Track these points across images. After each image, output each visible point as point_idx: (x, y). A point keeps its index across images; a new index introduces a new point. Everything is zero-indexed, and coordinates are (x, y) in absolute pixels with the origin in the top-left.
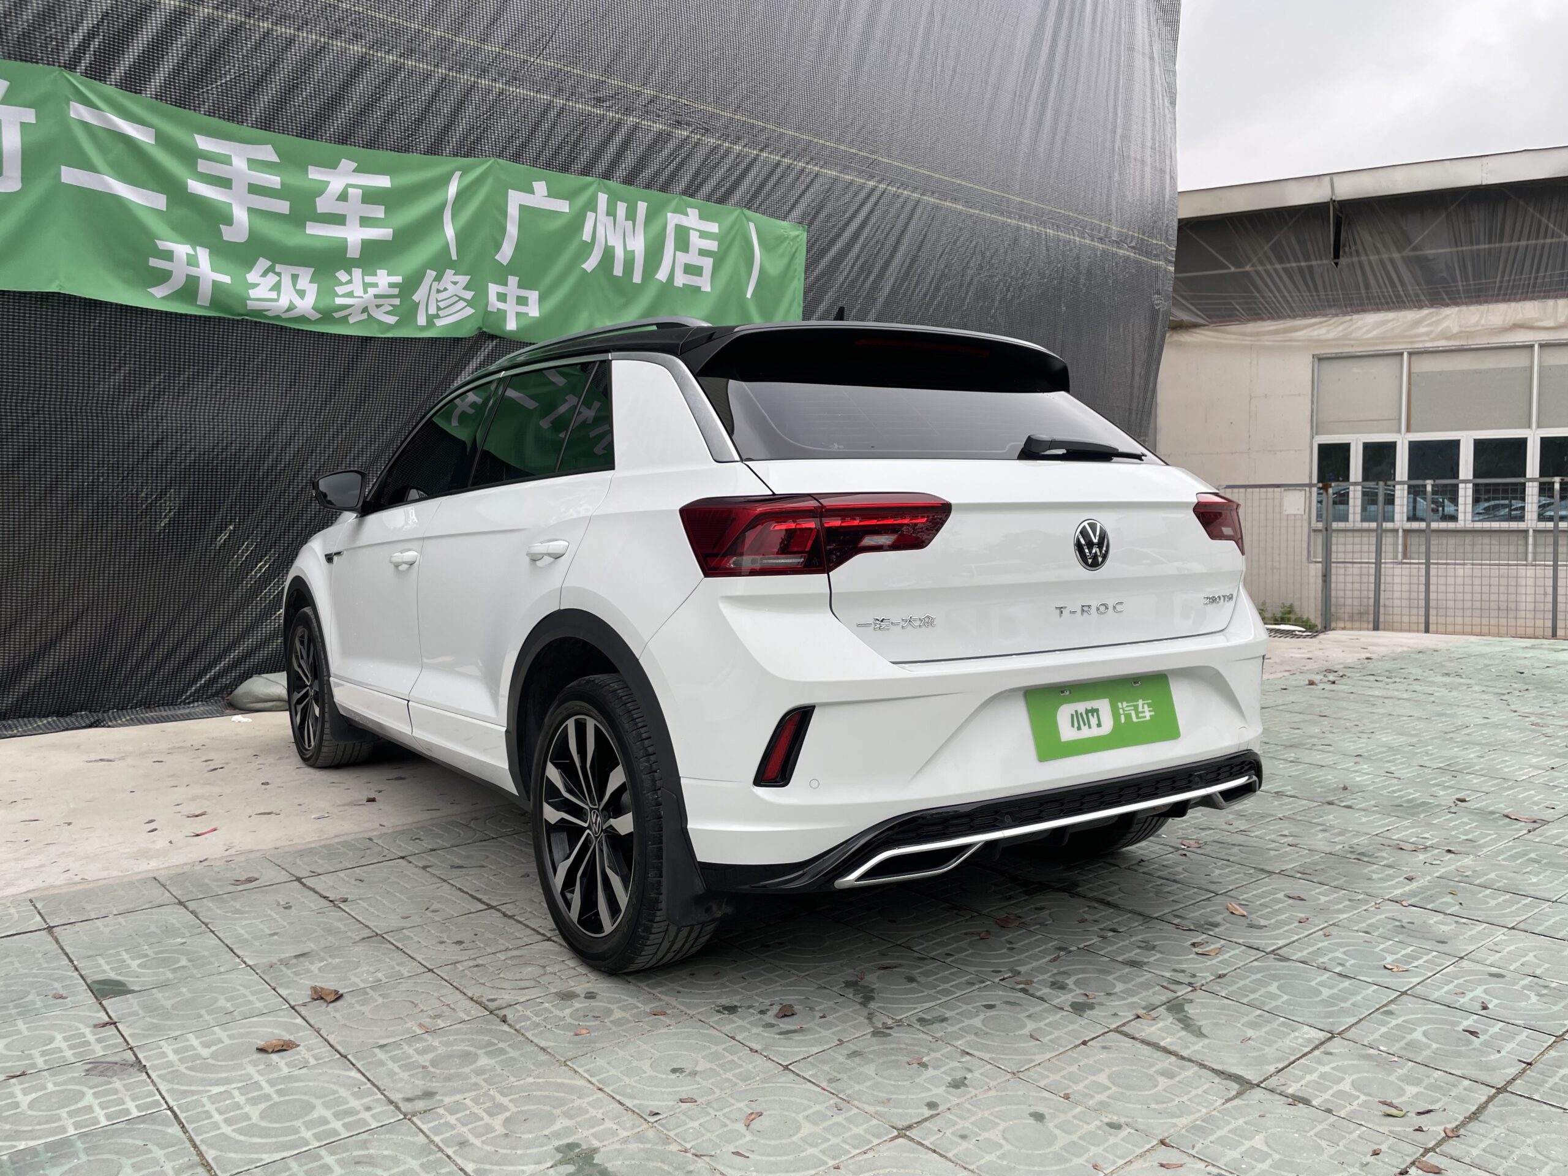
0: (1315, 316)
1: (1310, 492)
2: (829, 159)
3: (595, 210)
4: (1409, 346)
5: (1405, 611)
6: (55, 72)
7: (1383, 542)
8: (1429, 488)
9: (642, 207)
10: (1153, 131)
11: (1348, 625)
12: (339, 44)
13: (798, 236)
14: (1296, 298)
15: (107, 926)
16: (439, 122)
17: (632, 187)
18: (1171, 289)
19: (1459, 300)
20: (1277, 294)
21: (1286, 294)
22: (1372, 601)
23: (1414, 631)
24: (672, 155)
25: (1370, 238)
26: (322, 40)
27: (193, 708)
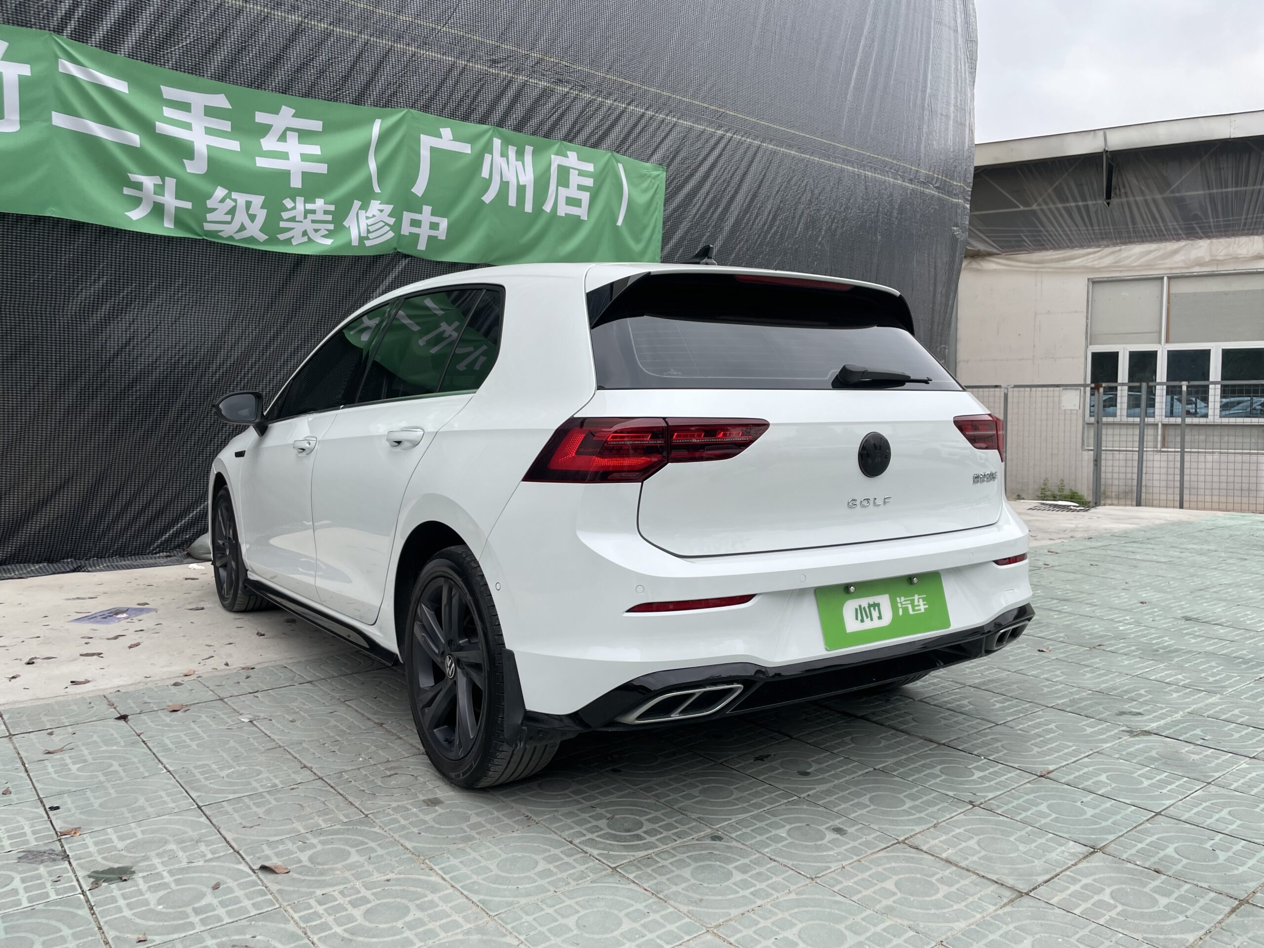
0: (1090, 247)
1: (1085, 392)
2: (686, 112)
3: (491, 152)
4: (1168, 272)
5: (1163, 490)
6: (46, 34)
7: (1146, 433)
8: (1184, 388)
9: (529, 149)
10: (956, 91)
11: (1115, 502)
12: (280, 14)
13: (659, 175)
14: (1074, 232)
16: (362, 79)
17: (521, 134)
18: (967, 222)
19: (1210, 234)
20: (1059, 229)
21: (1066, 229)
22: (1135, 482)
23: (1170, 507)
24: (555, 107)
25: (1136, 182)
26: (266, 10)
27: (159, 557)
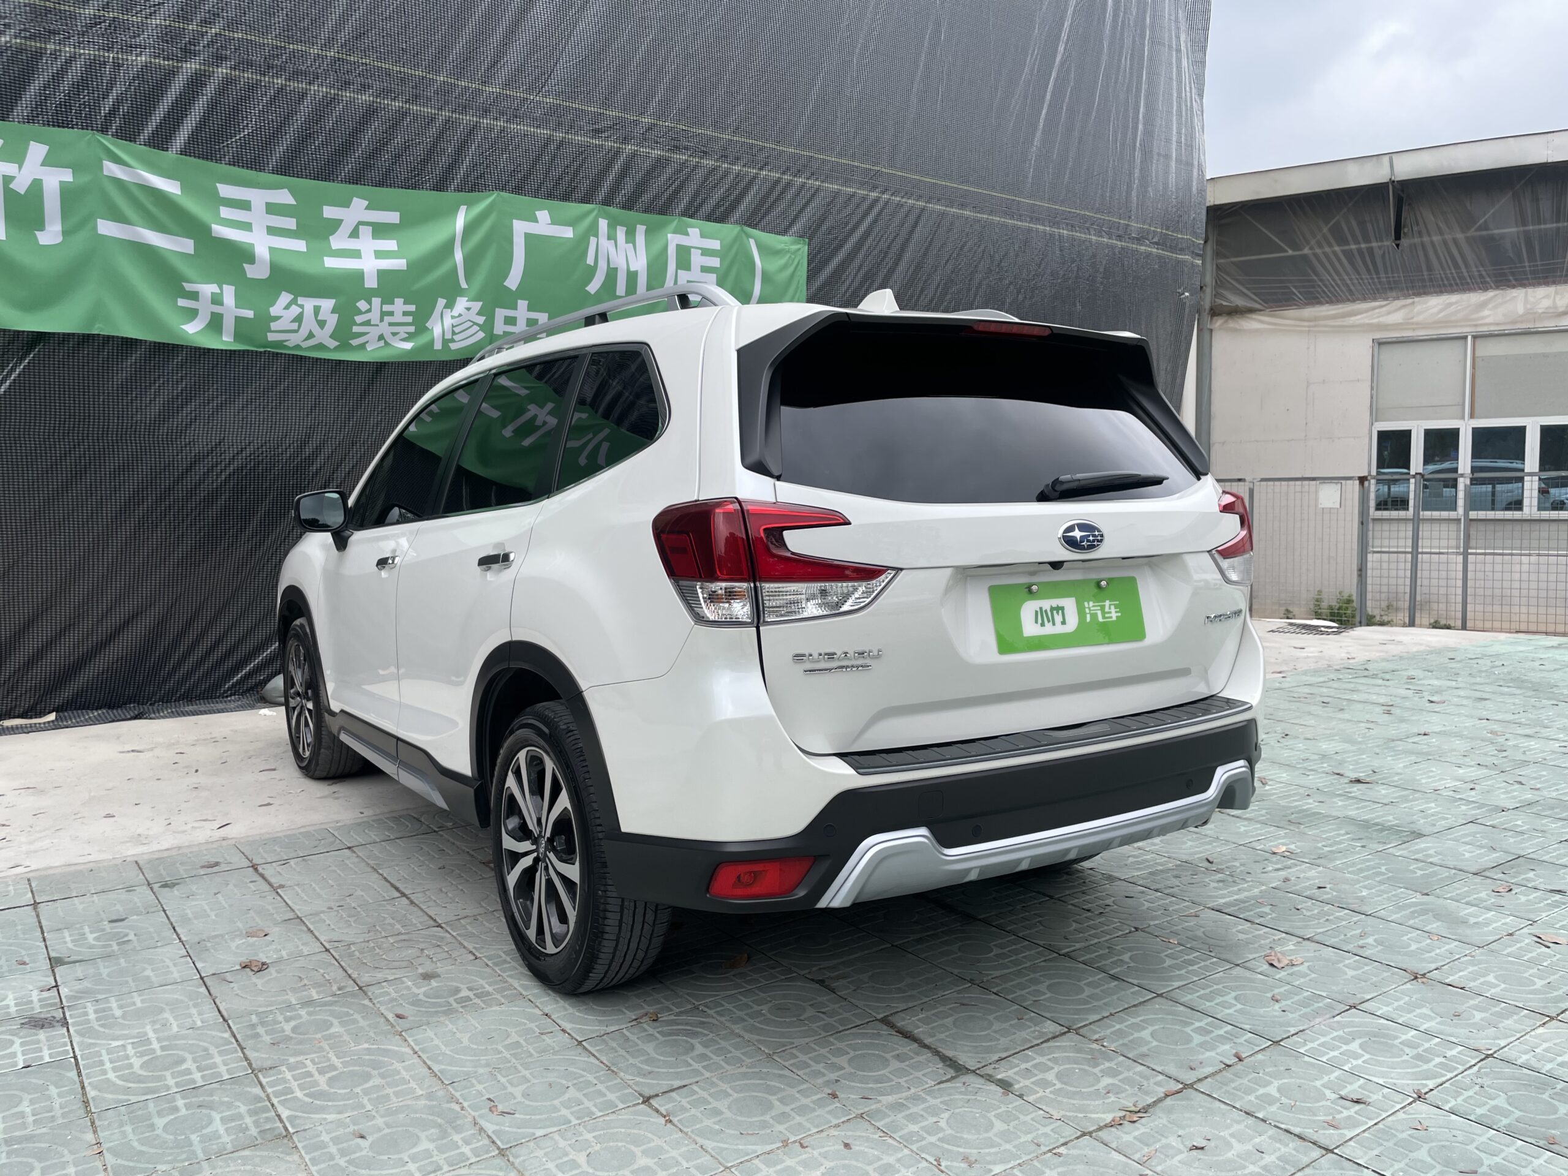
0: (1375, 299)
2: (831, 173)
3: (597, 236)
4: (1473, 329)
6: (88, 134)
9: (641, 229)
12: (348, 95)
13: (800, 250)
14: (1356, 282)
15: (81, 903)
17: (632, 212)
19: (1525, 282)
20: (1336, 278)
21: (1346, 277)
22: (1408, 596)
23: (1450, 628)
24: (671, 179)
25: (1433, 219)
26: (332, 91)
27: (230, 701)
